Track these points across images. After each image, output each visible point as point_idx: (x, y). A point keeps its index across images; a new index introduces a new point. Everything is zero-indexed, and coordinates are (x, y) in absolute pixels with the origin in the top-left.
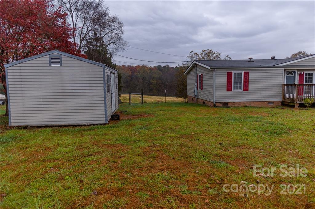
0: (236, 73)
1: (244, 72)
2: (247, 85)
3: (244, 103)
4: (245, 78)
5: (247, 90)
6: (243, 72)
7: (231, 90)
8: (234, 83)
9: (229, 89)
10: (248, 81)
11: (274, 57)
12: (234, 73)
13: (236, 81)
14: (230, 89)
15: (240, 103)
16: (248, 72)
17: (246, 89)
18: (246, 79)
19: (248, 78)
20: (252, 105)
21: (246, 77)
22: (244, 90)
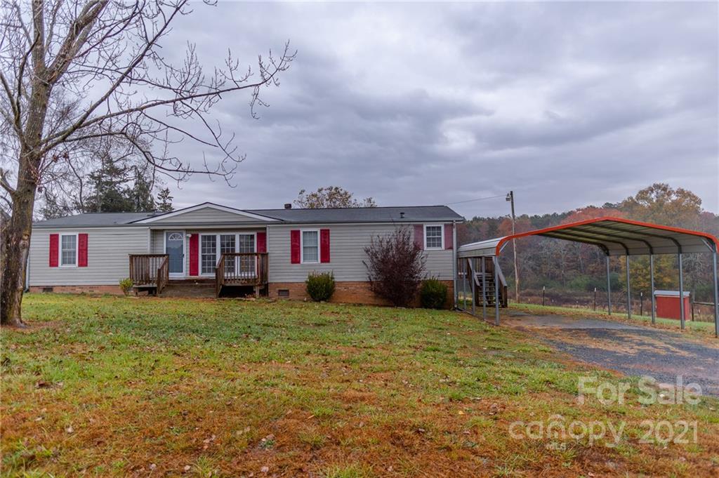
0: (66, 236)
1: (79, 235)
2: (85, 256)
3: (81, 287)
4: (81, 244)
5: (86, 265)
6: (77, 234)
7: (57, 265)
8: (64, 253)
9: (53, 263)
10: (87, 250)
11: (290, 205)
12: (63, 236)
13: (67, 250)
14: (55, 263)
15: (74, 288)
16: (87, 235)
17: (83, 262)
18: (82, 246)
19: (87, 244)
20: (96, 291)
21: (83, 242)
22: (80, 265)
